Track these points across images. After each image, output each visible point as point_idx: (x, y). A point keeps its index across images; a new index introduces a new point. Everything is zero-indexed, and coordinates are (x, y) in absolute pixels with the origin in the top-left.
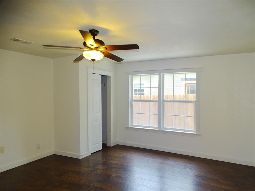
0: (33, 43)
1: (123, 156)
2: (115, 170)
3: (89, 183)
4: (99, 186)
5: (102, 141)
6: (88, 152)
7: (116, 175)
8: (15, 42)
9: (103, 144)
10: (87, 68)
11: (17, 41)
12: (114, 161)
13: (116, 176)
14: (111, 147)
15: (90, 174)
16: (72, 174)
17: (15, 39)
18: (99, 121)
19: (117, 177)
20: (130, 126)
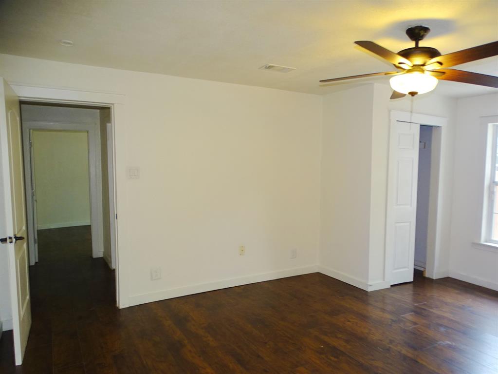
0: (293, 69)
1: (463, 306)
2: (445, 331)
3: (389, 344)
4: (409, 355)
5: (415, 265)
6: (384, 280)
7: (448, 342)
8: (267, 71)
9: (415, 270)
10: (389, 111)
11: (269, 69)
12: (442, 311)
13: (448, 344)
14: (433, 279)
15: (391, 325)
16: (354, 317)
17: (267, 66)
18: (410, 222)
19: (450, 347)
20: (483, 242)
